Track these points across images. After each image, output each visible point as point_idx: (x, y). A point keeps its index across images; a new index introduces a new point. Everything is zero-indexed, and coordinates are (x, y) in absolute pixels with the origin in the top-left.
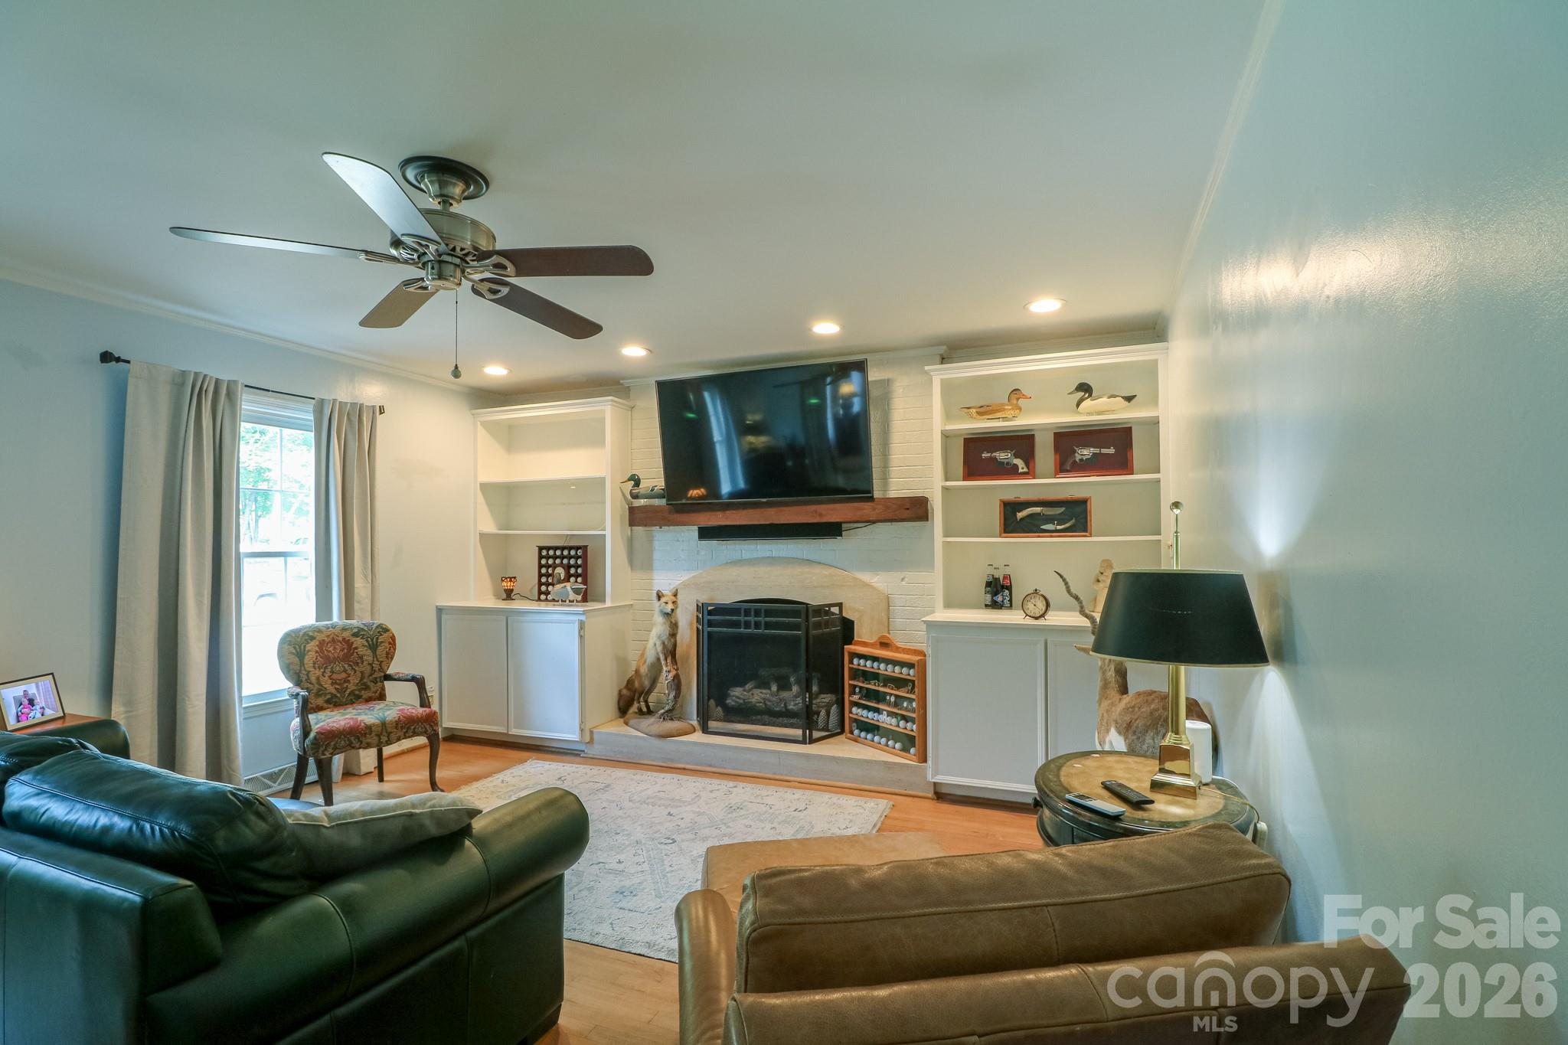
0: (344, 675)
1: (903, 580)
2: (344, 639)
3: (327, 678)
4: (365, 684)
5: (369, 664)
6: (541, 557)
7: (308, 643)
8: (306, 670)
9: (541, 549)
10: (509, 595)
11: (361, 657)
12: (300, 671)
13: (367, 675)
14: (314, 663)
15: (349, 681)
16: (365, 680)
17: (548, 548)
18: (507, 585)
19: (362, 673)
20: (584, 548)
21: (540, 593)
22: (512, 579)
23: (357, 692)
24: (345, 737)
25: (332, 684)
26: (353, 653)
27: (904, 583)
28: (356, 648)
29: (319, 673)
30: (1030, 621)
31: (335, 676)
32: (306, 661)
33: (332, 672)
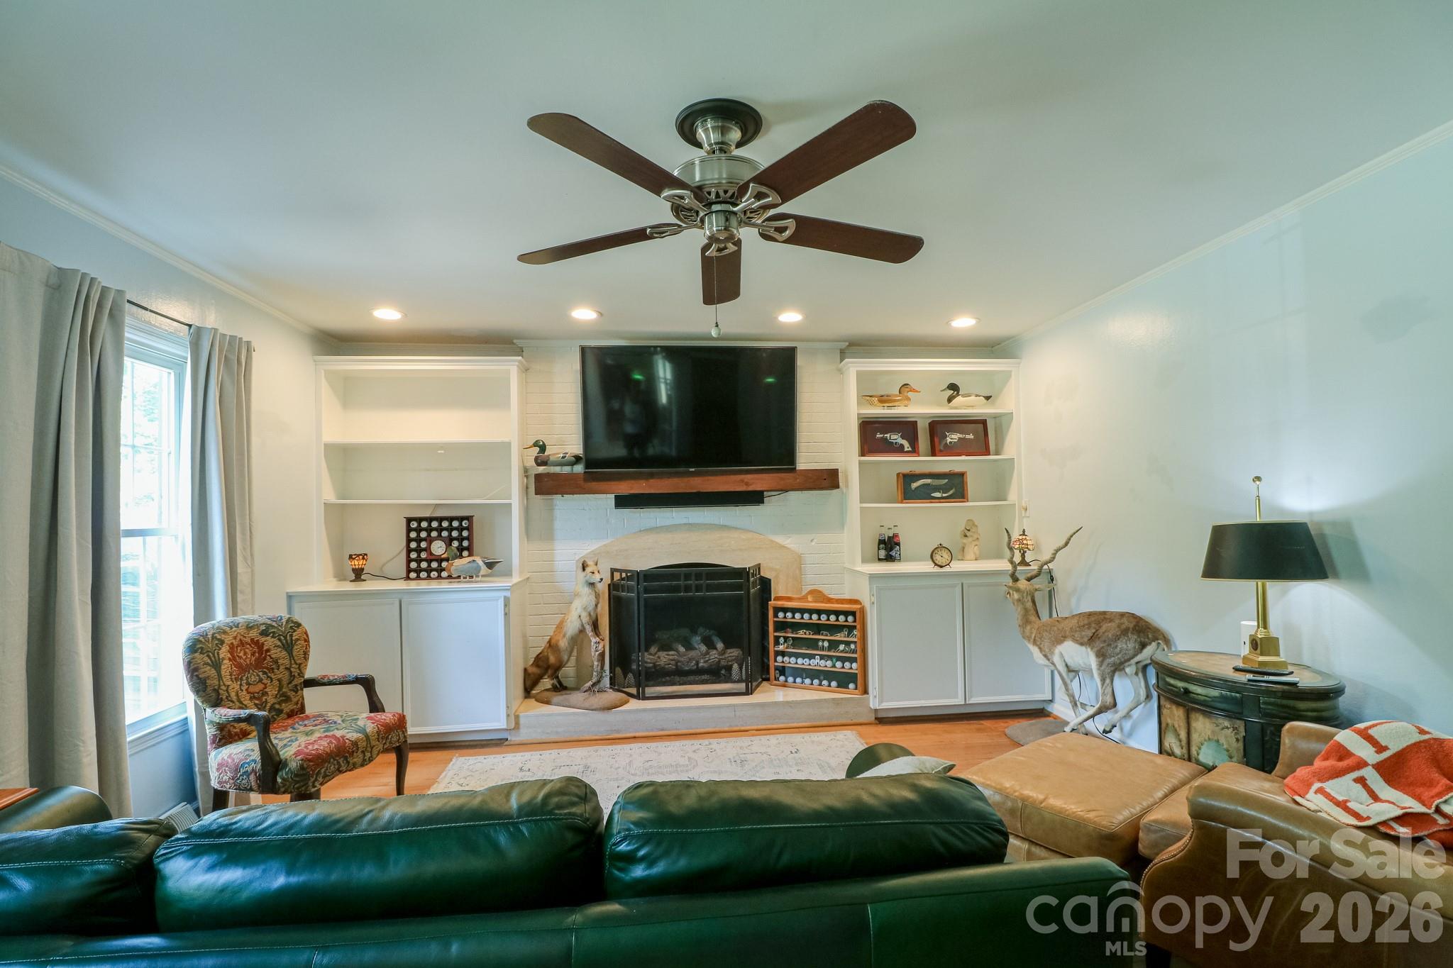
0: (261, 686)
1: (812, 541)
2: (252, 640)
3: (245, 693)
4: (284, 695)
5: (286, 668)
6: (409, 530)
7: (220, 649)
8: (224, 685)
9: (409, 520)
10: (358, 574)
11: (276, 661)
12: (219, 686)
13: (285, 682)
14: (231, 675)
15: (267, 693)
16: (284, 690)
17: (420, 520)
18: (358, 563)
19: (279, 680)
20: (469, 518)
21: (409, 570)
22: (364, 556)
23: (277, 706)
24: (334, 760)
25: (251, 699)
26: (266, 656)
27: (813, 543)
28: (268, 650)
29: (236, 686)
30: (937, 569)
31: (252, 689)
32: (223, 673)
33: (248, 684)
